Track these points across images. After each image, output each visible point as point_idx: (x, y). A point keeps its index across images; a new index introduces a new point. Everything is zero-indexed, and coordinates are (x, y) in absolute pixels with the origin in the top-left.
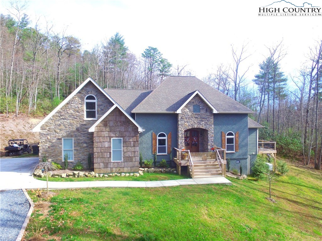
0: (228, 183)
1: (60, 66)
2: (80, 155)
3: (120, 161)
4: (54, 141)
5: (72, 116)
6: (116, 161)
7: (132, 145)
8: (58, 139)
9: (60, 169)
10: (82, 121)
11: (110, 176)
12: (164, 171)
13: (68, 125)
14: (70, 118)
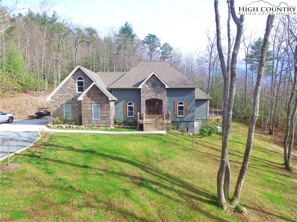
0: (163, 134)
1: (77, 54)
2: (75, 115)
3: (98, 119)
4: (59, 106)
5: (69, 91)
6: (96, 119)
7: (106, 109)
8: (62, 105)
9: (63, 124)
10: (75, 94)
11: (92, 128)
12: (129, 127)
13: (67, 96)
14: (68, 92)
